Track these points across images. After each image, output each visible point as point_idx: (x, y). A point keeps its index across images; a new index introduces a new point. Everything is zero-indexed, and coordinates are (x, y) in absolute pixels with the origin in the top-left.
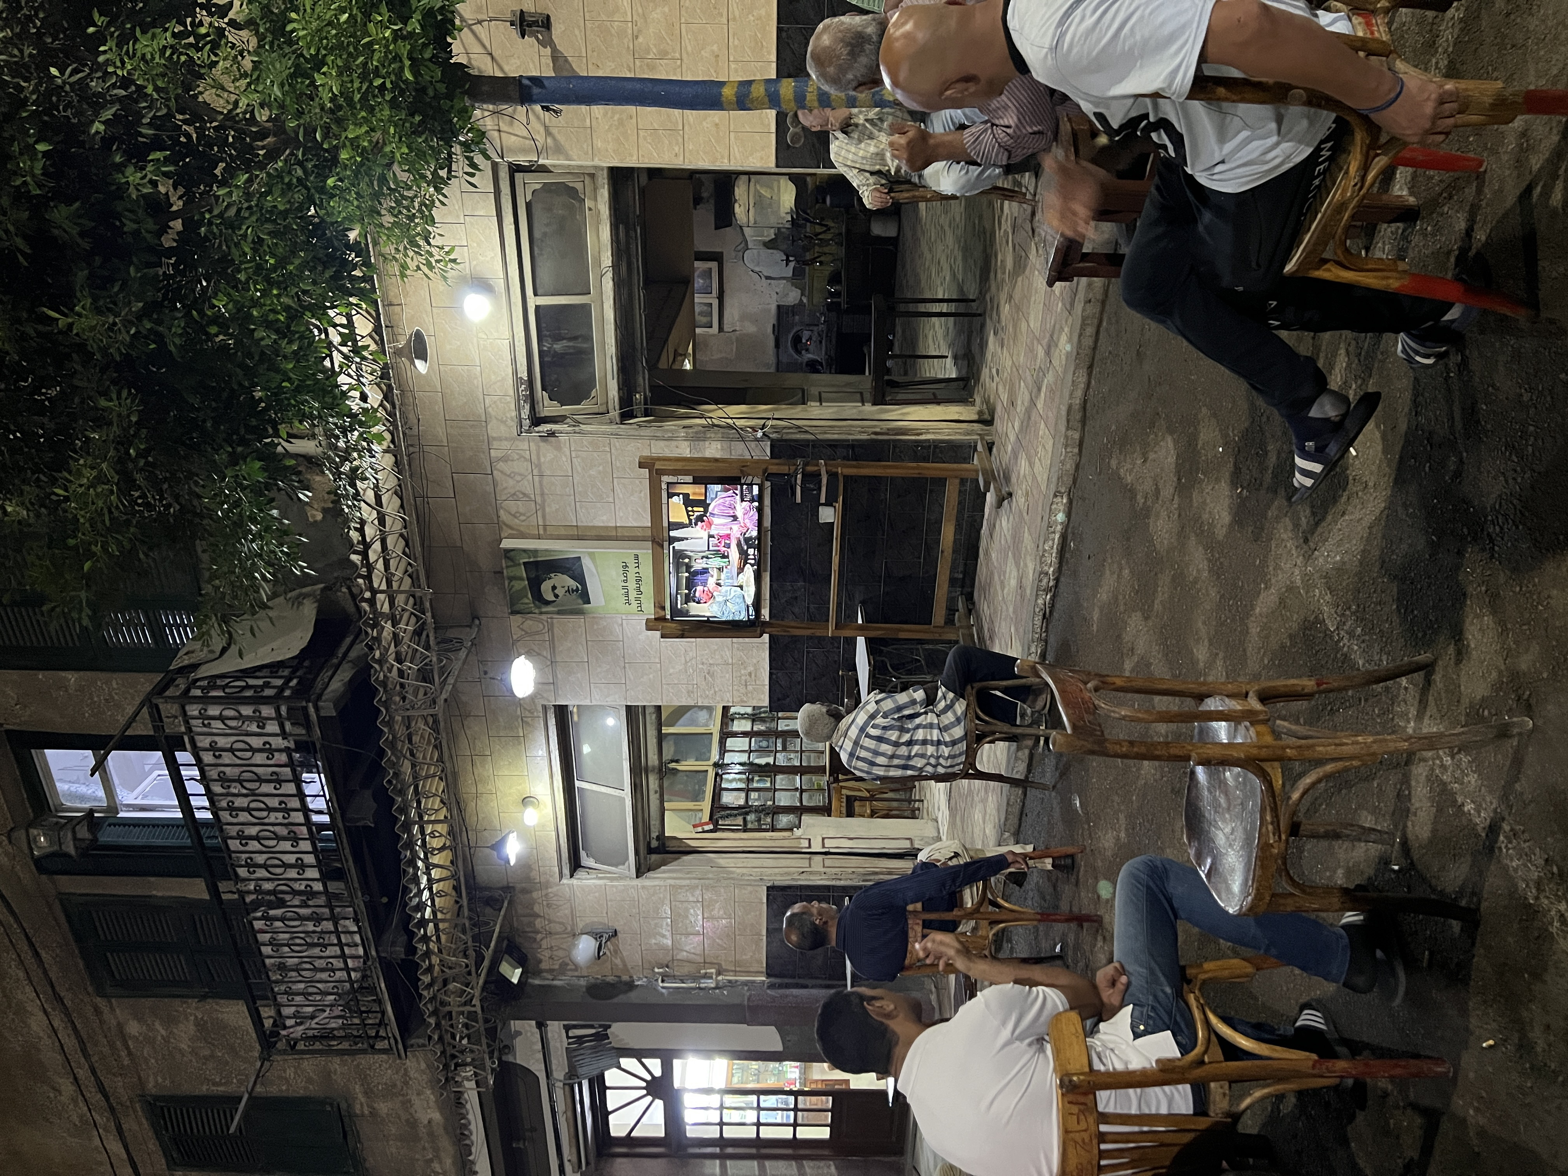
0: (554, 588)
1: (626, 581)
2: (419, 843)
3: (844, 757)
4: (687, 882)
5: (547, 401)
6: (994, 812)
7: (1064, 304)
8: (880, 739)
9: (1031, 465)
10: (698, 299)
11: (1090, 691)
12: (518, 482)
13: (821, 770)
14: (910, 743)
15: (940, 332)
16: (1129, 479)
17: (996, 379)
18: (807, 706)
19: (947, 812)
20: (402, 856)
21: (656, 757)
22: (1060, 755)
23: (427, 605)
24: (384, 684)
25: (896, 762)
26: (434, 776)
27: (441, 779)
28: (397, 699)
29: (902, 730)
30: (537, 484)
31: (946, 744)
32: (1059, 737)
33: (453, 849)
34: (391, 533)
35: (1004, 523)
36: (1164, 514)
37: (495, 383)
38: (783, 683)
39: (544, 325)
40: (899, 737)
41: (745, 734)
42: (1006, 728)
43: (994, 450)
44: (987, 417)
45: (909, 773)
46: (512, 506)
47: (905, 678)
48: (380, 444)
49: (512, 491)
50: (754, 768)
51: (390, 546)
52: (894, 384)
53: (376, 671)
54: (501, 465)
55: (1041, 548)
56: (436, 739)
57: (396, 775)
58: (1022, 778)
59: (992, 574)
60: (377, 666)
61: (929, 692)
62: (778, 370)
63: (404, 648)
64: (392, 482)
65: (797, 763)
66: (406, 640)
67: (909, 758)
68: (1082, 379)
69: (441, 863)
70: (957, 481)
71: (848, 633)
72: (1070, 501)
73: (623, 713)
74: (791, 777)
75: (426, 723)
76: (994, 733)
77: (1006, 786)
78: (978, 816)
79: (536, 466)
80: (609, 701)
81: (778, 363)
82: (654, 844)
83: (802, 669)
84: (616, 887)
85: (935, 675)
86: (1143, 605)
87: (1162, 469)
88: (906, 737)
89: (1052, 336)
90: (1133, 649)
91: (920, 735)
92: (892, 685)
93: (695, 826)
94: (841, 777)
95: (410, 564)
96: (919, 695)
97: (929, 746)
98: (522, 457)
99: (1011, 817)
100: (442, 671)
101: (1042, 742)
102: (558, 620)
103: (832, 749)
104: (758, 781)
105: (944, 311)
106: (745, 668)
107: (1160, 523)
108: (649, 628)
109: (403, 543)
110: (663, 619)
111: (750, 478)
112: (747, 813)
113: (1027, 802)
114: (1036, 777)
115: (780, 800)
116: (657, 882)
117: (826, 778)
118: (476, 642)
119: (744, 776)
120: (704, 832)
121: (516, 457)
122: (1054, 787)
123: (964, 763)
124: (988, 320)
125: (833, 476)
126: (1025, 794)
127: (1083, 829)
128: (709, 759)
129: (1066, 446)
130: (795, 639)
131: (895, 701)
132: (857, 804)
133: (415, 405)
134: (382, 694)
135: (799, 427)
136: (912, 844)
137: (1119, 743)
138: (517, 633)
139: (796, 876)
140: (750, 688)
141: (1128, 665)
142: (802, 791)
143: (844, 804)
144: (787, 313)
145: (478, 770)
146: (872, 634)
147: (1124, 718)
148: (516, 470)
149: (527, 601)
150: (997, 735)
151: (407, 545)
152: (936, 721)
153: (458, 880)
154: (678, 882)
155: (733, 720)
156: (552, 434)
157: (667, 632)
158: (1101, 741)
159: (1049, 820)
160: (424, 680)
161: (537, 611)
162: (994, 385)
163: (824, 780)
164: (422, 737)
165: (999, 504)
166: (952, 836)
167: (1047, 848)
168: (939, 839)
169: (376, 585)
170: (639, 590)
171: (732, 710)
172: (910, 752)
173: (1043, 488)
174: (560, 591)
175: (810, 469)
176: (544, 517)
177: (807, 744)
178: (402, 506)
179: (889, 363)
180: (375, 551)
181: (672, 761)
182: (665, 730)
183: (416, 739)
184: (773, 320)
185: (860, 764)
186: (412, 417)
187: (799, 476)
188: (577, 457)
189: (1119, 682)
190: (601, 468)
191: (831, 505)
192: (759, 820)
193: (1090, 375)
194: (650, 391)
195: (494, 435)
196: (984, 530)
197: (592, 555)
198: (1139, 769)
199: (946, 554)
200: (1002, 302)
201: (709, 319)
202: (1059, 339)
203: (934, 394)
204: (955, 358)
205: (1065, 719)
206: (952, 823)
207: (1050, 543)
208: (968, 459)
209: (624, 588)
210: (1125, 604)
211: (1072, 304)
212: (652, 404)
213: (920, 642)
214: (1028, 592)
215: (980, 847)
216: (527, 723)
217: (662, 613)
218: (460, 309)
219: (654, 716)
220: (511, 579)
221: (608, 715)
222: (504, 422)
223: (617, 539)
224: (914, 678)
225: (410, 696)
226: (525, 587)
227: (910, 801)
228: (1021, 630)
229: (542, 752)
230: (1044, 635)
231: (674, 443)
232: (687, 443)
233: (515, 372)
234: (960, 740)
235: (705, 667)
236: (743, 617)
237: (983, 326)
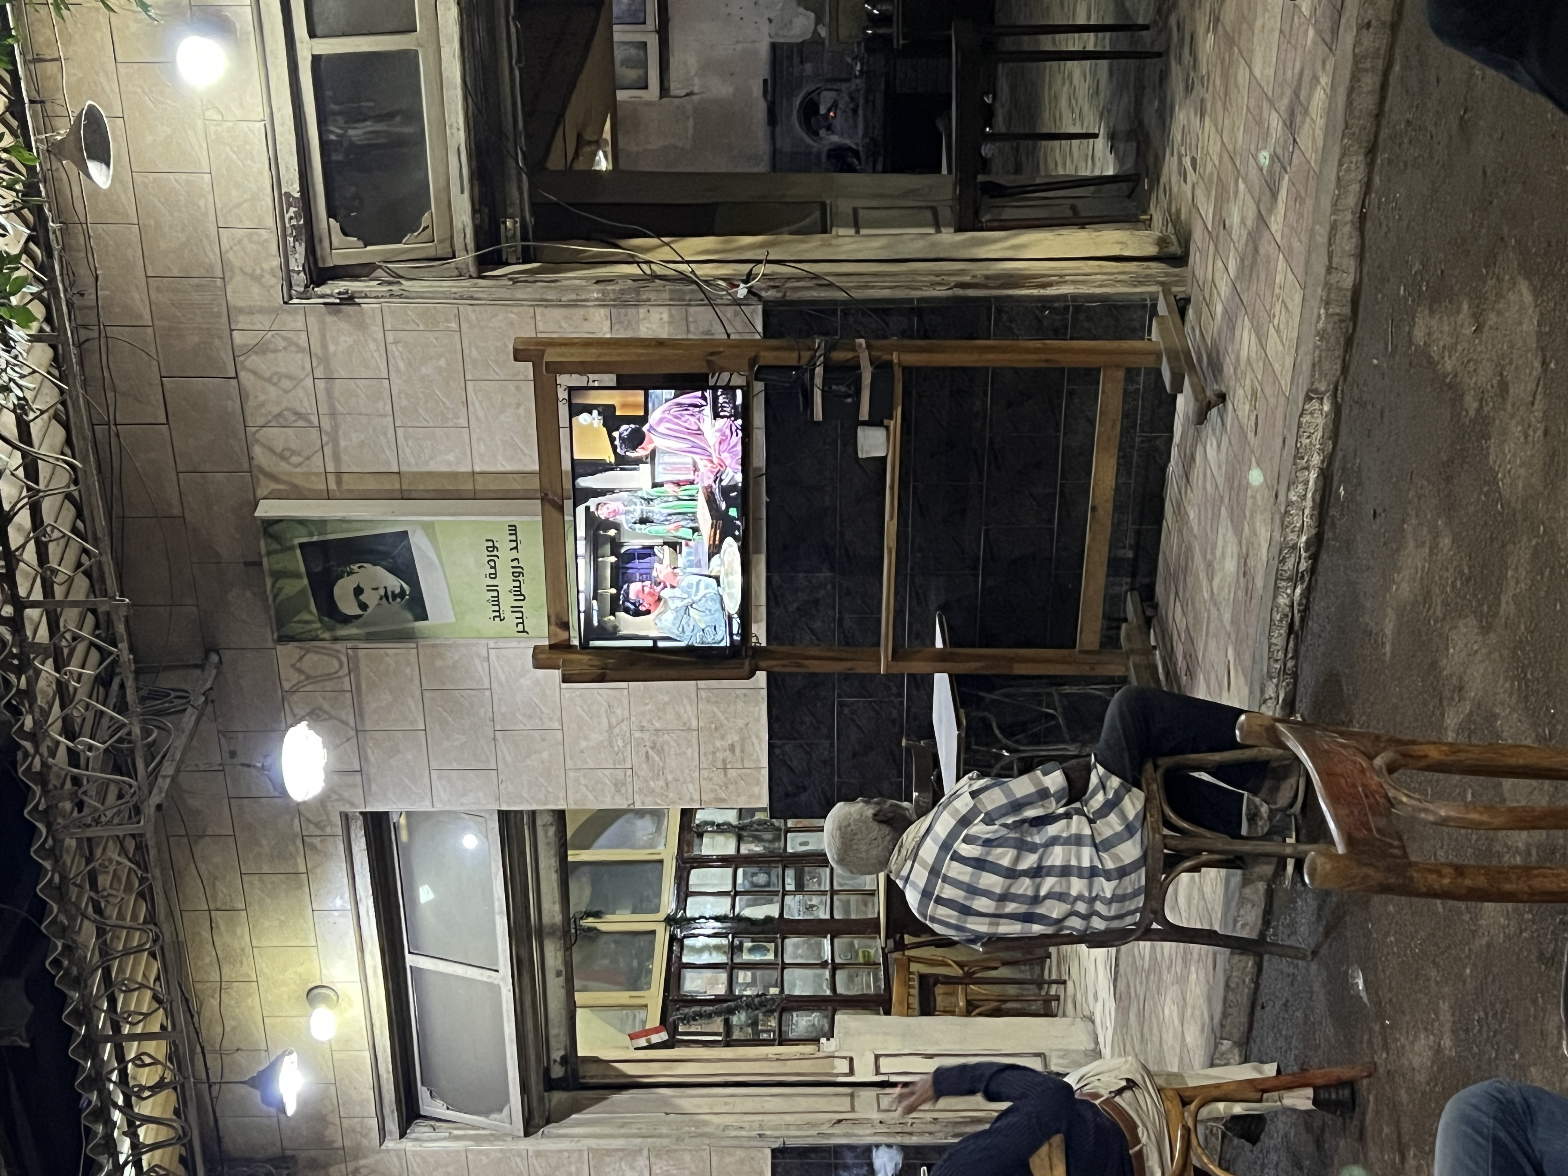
0: (358, 591)
1: (493, 576)
2: (114, 1077)
3: (912, 898)
4: (619, 1143)
5: (337, 237)
6: (1202, 1002)
7: (1318, 32)
8: (979, 864)
9: (1261, 339)
10: (620, 34)
11: (1379, 773)
12: (287, 392)
13: (868, 927)
14: (1037, 872)
15: (1083, 88)
16: (1449, 365)
17: (1191, 176)
18: (839, 810)
19: (1111, 1004)
20: (83, 1103)
21: (557, 908)
22: (1323, 895)
23: (121, 628)
24: (42, 778)
25: (1011, 907)
26: (139, 950)
27: (153, 955)
28: (68, 805)
29: (1023, 847)
30: (322, 396)
31: (1108, 875)
32: (1320, 861)
33: (180, 1088)
34: (49, 493)
35: (1211, 452)
36: (1517, 430)
37: (239, 205)
38: (795, 764)
39: (329, 93)
40: (1017, 860)
41: (724, 861)
42: (1221, 842)
43: (1191, 312)
44: (1175, 249)
45: (1037, 929)
46: (277, 437)
47: (1029, 751)
48: (24, 325)
49: (276, 410)
50: (743, 925)
51: (48, 519)
52: (996, 191)
53: (26, 754)
54: (253, 361)
55: (1282, 498)
56: (142, 880)
57: (68, 949)
58: (1254, 936)
59: (1190, 548)
60: (28, 745)
61: (1074, 775)
62: (774, 167)
63: (77, 712)
64: (48, 398)
65: (824, 915)
66: (81, 695)
67: (1036, 900)
68: (1358, 174)
69: (157, 1114)
70: (1120, 374)
71: (918, 667)
72: (1337, 409)
73: (495, 825)
74: (813, 940)
75: (123, 851)
76: (1198, 852)
77: (1223, 953)
78: (1170, 1010)
79: (320, 360)
80: (468, 803)
81: (775, 153)
82: (557, 1072)
83: (830, 737)
84: (486, 1153)
85: (1084, 744)
86: (1480, 604)
87: (1512, 346)
88: (1029, 861)
89: (1296, 94)
90: (1461, 689)
91: (1057, 856)
92: (1003, 763)
93: (632, 1037)
94: (908, 939)
95: (85, 551)
96: (1055, 780)
97: (1074, 880)
98: (290, 342)
99: (1233, 1011)
100: (151, 751)
101: (1290, 869)
102: (367, 652)
103: (890, 884)
104: (751, 950)
105: (1090, 47)
106: (723, 738)
107: (1509, 447)
108: (538, 664)
109: (73, 509)
110: (563, 647)
111: (725, 376)
112: (731, 1011)
113: (1264, 982)
114: (1279, 935)
115: (794, 986)
116: (565, 1144)
117: (880, 942)
118: (212, 695)
119: (724, 941)
120: (651, 1047)
121: (282, 344)
122: (1315, 953)
123: (1142, 910)
124: (1173, 62)
125: (882, 368)
126: (1259, 967)
127: (1371, 1031)
128: (657, 910)
129: (1327, 304)
130: (815, 680)
131: (1008, 793)
132: (939, 990)
133: (89, 250)
134: (38, 798)
135: (816, 277)
136: (1046, 1065)
137: (1436, 870)
138: (289, 679)
139: (826, 1129)
140: (732, 773)
141: (1452, 720)
142: (835, 967)
143: (915, 992)
144: (790, 58)
145: (223, 938)
146: (963, 668)
147: (1444, 822)
148: (283, 370)
149: (306, 617)
150: (1205, 856)
151: (80, 515)
152: (1087, 831)
153: (189, 1147)
154: (604, 1143)
155: (700, 836)
156: (348, 299)
157: (575, 670)
158: (1403, 865)
159: (1306, 1017)
160: (118, 770)
161: (327, 635)
162: (1188, 188)
163: (876, 946)
164: (116, 876)
165: (1201, 417)
166: (1122, 1048)
167: (1303, 1070)
168: (1097, 1054)
169: (22, 592)
170: (518, 592)
171: (700, 817)
172: (1038, 889)
173: (1285, 381)
174: (370, 598)
175: (839, 355)
176: (337, 458)
177: (843, 878)
178: (69, 441)
179: (986, 150)
180: (20, 528)
181: (589, 914)
182: (573, 856)
183: (104, 881)
184: (763, 71)
185: (942, 912)
186: (83, 271)
187: (819, 371)
188: (396, 343)
189: (1434, 753)
190: (442, 362)
191: (880, 424)
192: (754, 1024)
193: (1371, 165)
194: (533, 213)
195: (241, 304)
196: (1174, 467)
197: (429, 528)
198: (1475, 919)
199: (1101, 512)
200: (1201, 30)
201: (641, 72)
202: (1309, 98)
203: (1073, 208)
204: (1112, 137)
205: (1332, 825)
206: (1122, 1024)
207: (1301, 487)
208: (1140, 331)
209: (492, 588)
210: (1445, 604)
211: (1335, 31)
212: (536, 239)
213: (1057, 681)
214: (1259, 583)
215: (1175, 1070)
216: (313, 848)
217: (563, 635)
218: (168, 65)
219: (552, 831)
220: (277, 575)
221: (466, 829)
222: (257, 279)
223: (475, 496)
224: (1044, 751)
225: (92, 802)
226: (303, 591)
227: (1040, 983)
228: (1247, 656)
229: (341, 901)
230: (1290, 664)
231: (579, 312)
232: (603, 312)
233: (277, 183)
234: (1134, 866)
235: (646, 736)
236: (721, 638)
237: (1164, 76)
